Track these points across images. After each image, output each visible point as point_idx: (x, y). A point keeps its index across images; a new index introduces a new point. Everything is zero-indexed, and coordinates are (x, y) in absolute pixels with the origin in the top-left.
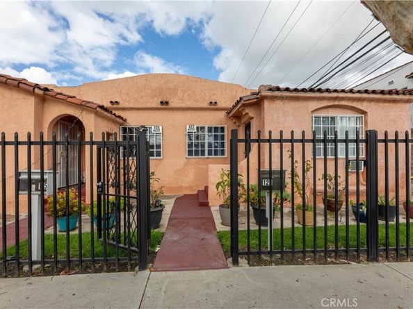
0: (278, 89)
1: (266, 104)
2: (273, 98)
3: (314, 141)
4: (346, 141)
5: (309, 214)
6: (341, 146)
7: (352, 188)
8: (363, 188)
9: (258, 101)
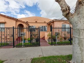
0: (57, 20)
1: (55, 22)
2: (56, 21)
3: (63, 28)
4: (67, 28)
5: (62, 40)
6: (66, 29)
7: (68, 36)
8: (69, 36)
9: (53, 22)
